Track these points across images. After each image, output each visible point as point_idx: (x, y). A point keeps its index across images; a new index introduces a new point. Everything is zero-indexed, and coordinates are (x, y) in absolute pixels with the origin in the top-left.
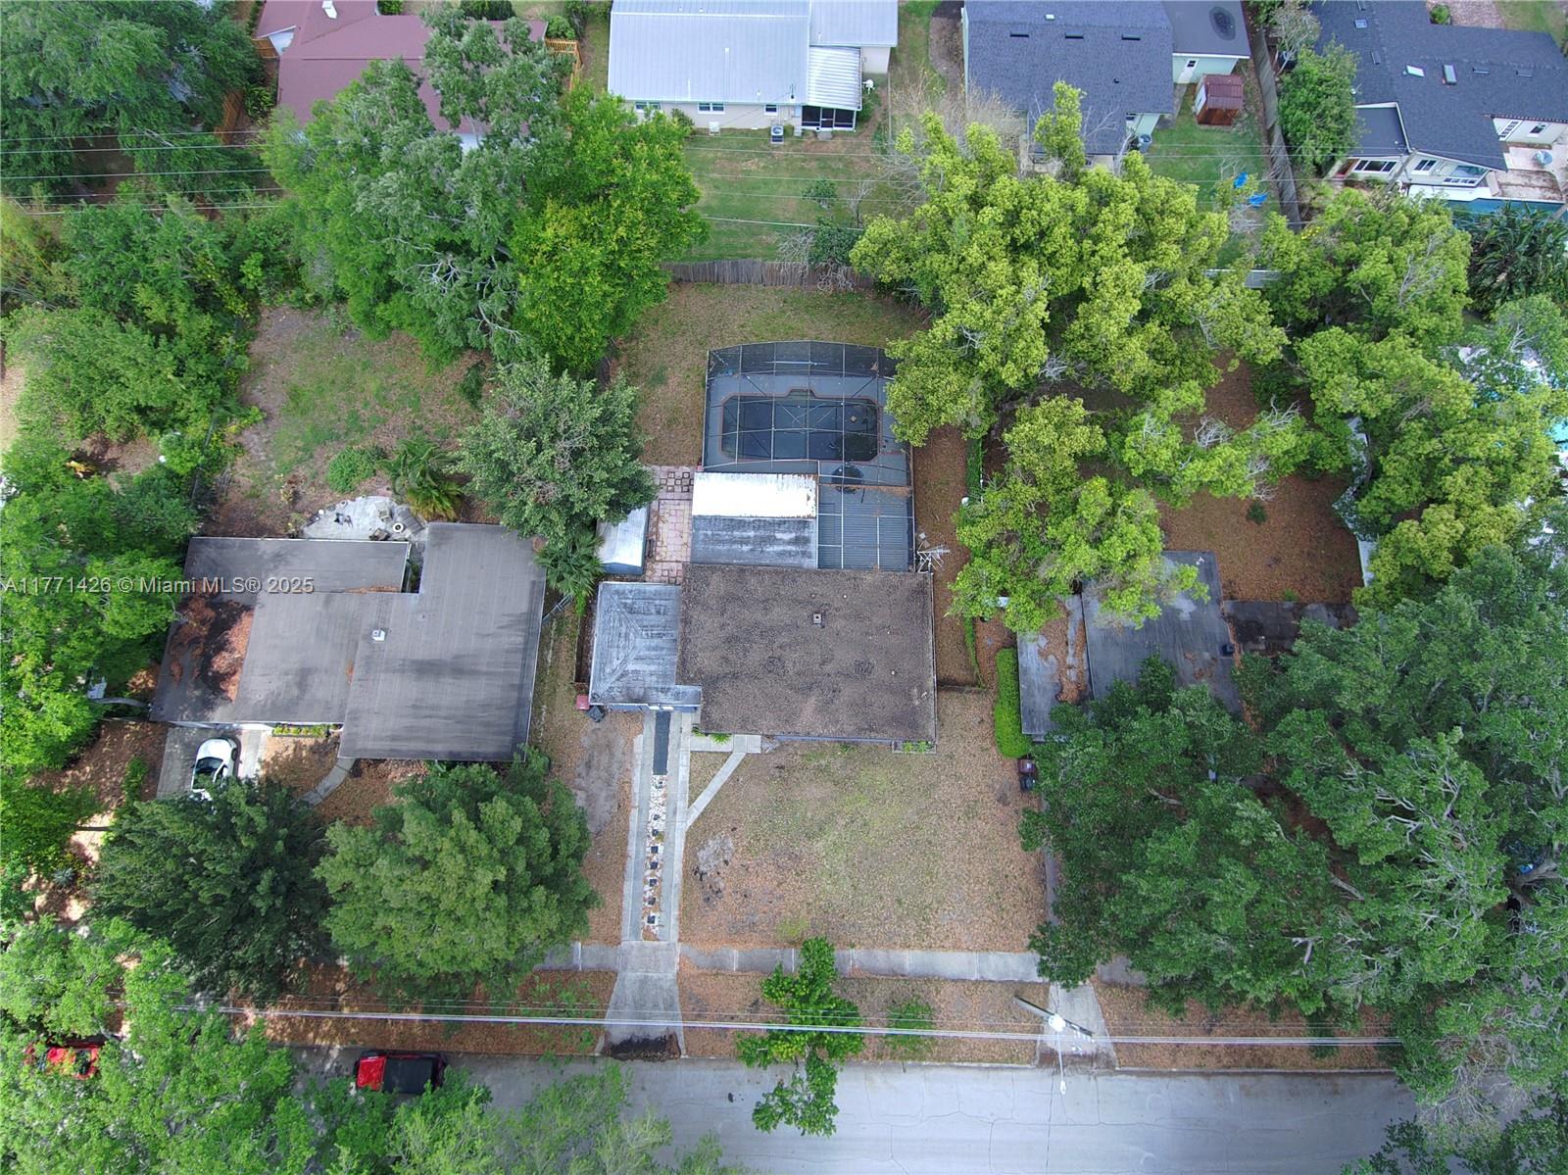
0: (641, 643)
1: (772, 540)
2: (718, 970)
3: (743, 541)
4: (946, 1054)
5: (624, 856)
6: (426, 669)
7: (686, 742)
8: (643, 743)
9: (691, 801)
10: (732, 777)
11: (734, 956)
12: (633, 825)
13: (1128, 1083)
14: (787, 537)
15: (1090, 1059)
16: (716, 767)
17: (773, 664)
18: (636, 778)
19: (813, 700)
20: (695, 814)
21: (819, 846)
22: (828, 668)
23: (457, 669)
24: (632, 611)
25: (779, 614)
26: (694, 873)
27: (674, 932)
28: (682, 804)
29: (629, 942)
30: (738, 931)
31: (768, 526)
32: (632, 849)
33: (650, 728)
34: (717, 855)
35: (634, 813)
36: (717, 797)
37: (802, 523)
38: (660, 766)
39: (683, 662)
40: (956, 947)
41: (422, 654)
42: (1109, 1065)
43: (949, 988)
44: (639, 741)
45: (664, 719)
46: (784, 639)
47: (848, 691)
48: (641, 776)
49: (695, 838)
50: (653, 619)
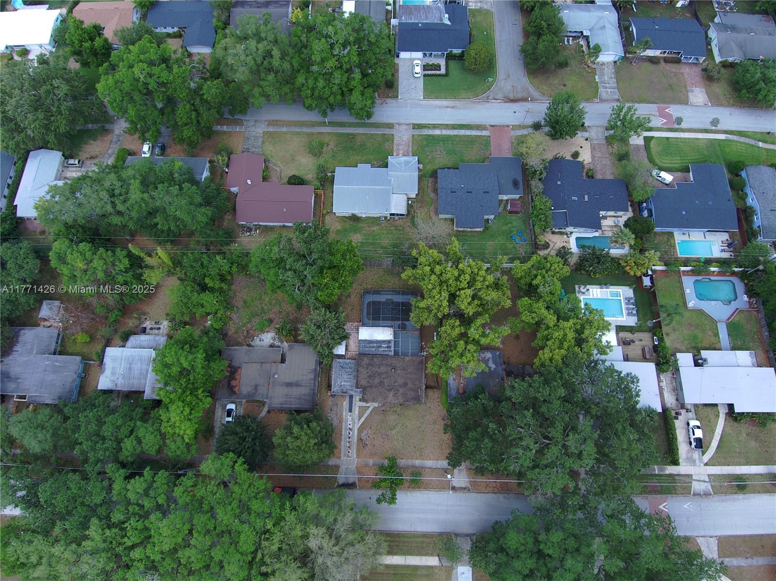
0: (345, 377)
1: (381, 347)
2: (367, 465)
3: (373, 347)
4: (427, 486)
5: (341, 435)
6: (289, 385)
7: (357, 404)
8: (346, 404)
9: (359, 420)
10: (370, 413)
11: (371, 462)
12: (344, 426)
13: (474, 495)
14: (385, 346)
15: (465, 488)
16: (366, 410)
17: (381, 383)
18: (344, 414)
19: (392, 393)
20: (360, 424)
21: (394, 432)
22: (396, 384)
23: (297, 385)
24: (342, 368)
25: (383, 369)
26: (360, 440)
27: (355, 456)
28: (356, 421)
29: (343, 458)
30: (372, 455)
31: (380, 343)
32: (343, 433)
33: (347, 399)
34: (366, 434)
35: (344, 423)
36: (366, 419)
37: (389, 342)
38: (350, 410)
39: (357, 383)
40: (430, 459)
41: (287, 381)
42: (469, 490)
43: (427, 470)
45: (351, 397)
46: (384, 376)
47: (401, 390)
49: (360, 430)
50: (348, 370)
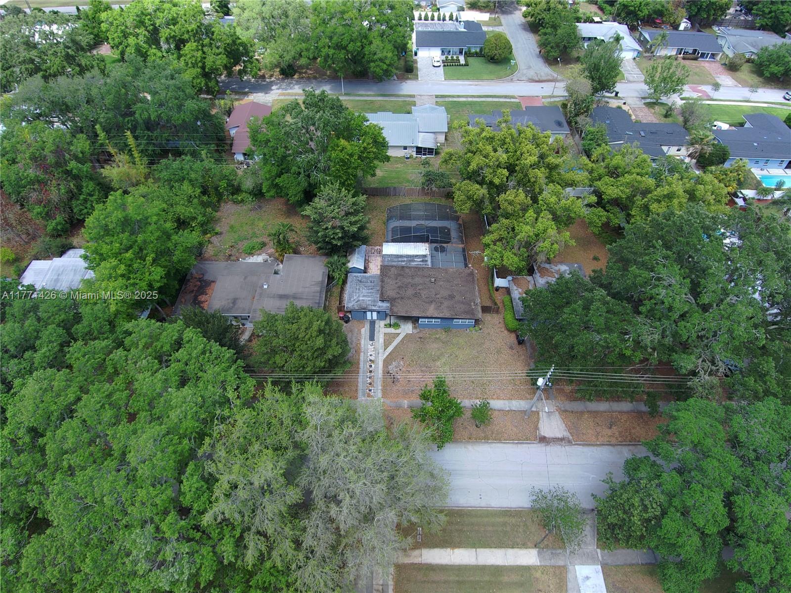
0: (365, 291)
1: (414, 261)
2: (399, 407)
3: (404, 261)
4: (499, 438)
5: (358, 368)
6: (283, 296)
7: (381, 328)
8: (365, 331)
9: (385, 349)
10: (401, 341)
11: (405, 403)
12: (362, 358)
13: (580, 448)
14: (419, 260)
15: (562, 439)
16: (394, 338)
17: (416, 295)
18: (363, 342)
20: (387, 353)
21: (438, 363)
22: (438, 296)
23: (294, 297)
24: (361, 282)
25: (417, 280)
26: (387, 372)
27: (380, 395)
28: (381, 351)
29: (362, 398)
30: (406, 394)
31: (411, 258)
32: (361, 366)
33: (367, 326)
34: (396, 367)
35: (362, 354)
36: (396, 348)
37: (425, 256)
38: (372, 338)
39: (382, 294)
40: (498, 398)
41: (281, 292)
42: (569, 442)
43: (497, 413)
44: (363, 330)
45: (372, 323)
46: (420, 287)
47: (446, 303)
48: (364, 342)
49: (387, 362)
50: (369, 284)
